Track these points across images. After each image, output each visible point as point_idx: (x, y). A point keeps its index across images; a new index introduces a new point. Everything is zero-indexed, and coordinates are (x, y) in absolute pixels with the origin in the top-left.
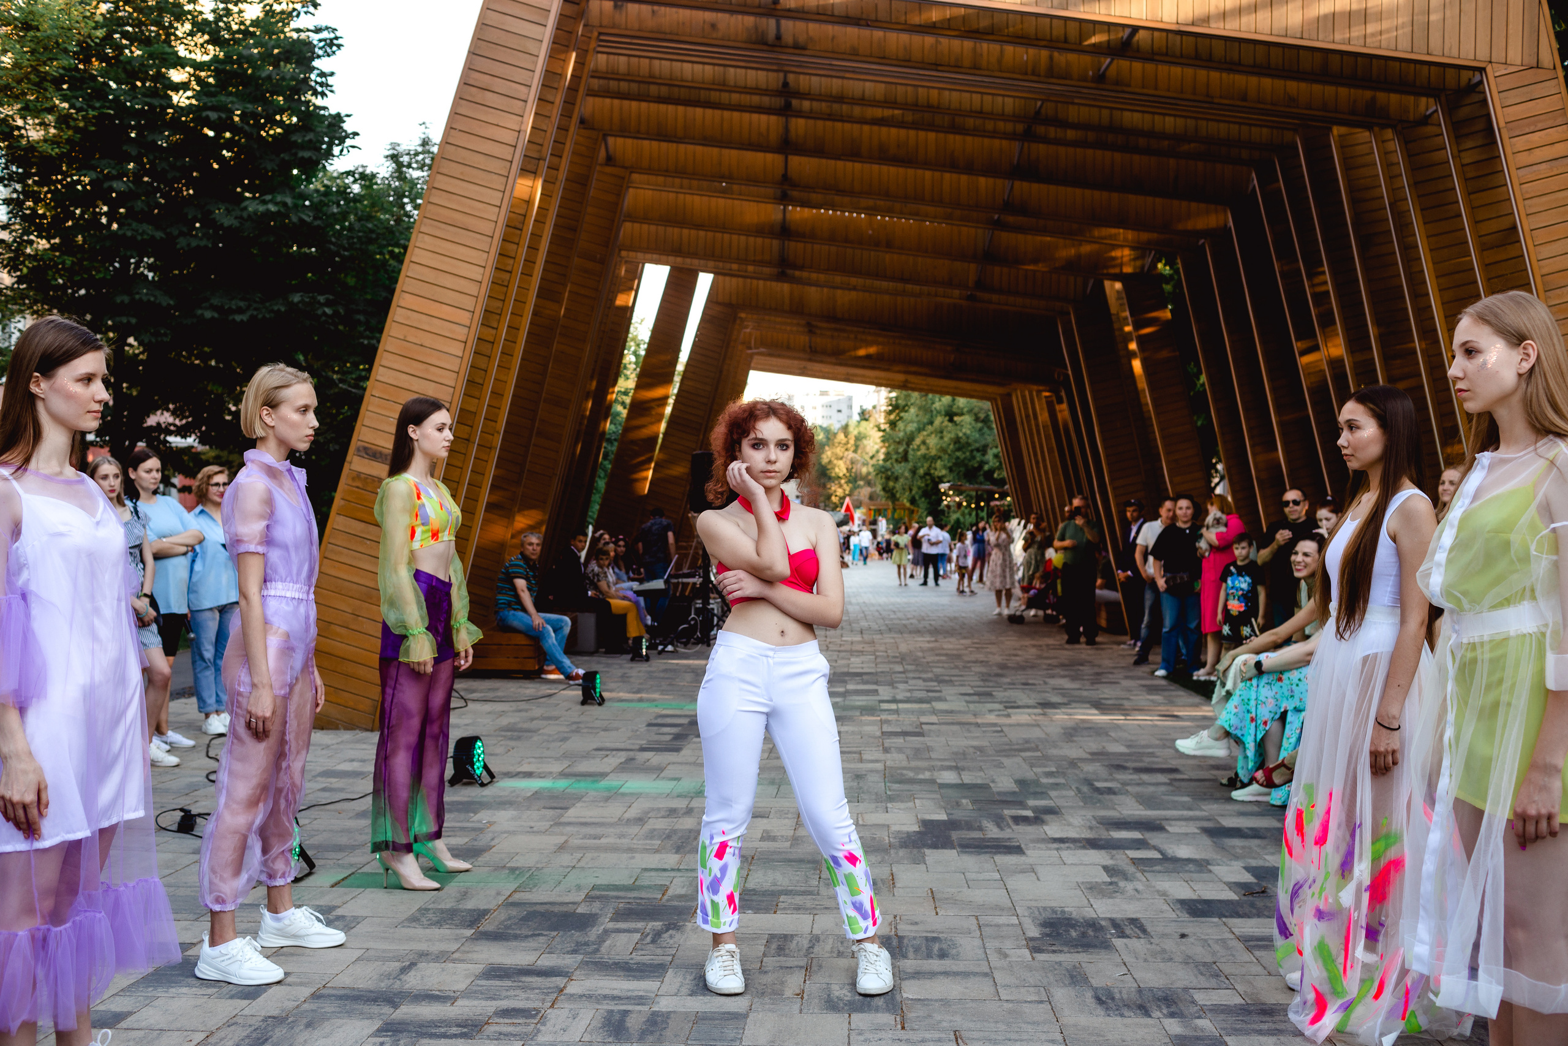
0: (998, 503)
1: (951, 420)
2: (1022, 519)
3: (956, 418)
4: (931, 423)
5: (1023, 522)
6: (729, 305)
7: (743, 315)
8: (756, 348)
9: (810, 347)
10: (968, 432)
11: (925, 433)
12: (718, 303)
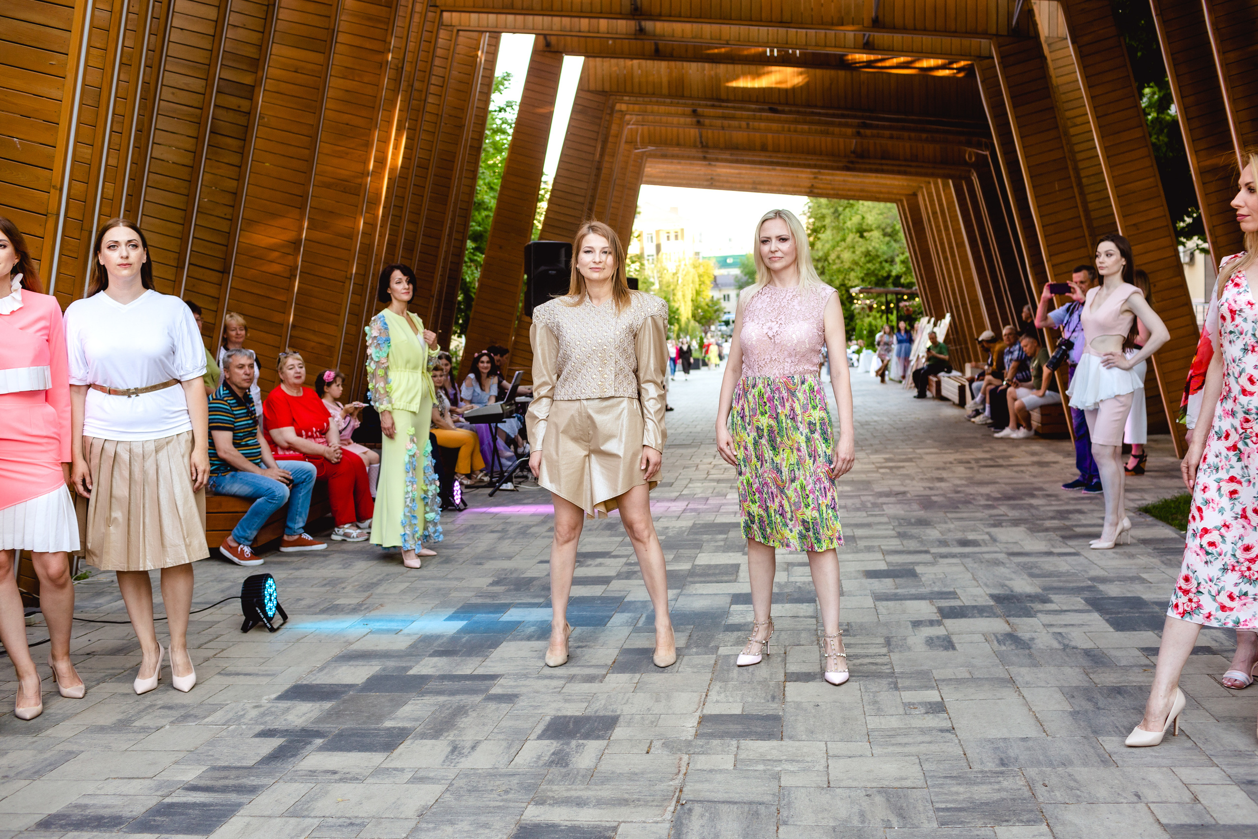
0: (907, 303)
1: (862, 236)
2: (932, 316)
3: (865, 234)
4: (844, 240)
5: (933, 320)
6: (603, 93)
7: (623, 107)
8: (644, 144)
9: (701, 143)
10: (877, 246)
11: (839, 249)
12: (589, 91)
